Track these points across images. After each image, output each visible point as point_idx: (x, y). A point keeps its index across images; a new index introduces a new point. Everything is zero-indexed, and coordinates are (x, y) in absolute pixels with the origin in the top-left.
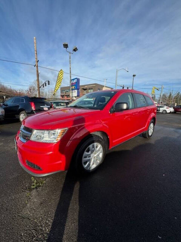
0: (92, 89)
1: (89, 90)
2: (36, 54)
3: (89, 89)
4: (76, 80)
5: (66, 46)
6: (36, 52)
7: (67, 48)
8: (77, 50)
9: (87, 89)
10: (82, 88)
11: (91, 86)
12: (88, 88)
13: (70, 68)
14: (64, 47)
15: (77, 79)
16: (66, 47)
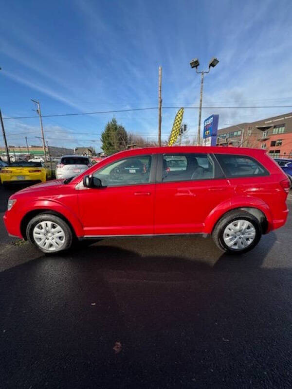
0: (283, 125)
1: (274, 130)
2: (159, 92)
3: (275, 127)
4: (212, 118)
5: (195, 64)
6: (161, 88)
7: (198, 67)
8: (218, 62)
9: (270, 127)
10: (257, 126)
11: (283, 119)
12: (271, 125)
13: (201, 101)
14: (193, 67)
15: (214, 117)
16: (196, 66)
